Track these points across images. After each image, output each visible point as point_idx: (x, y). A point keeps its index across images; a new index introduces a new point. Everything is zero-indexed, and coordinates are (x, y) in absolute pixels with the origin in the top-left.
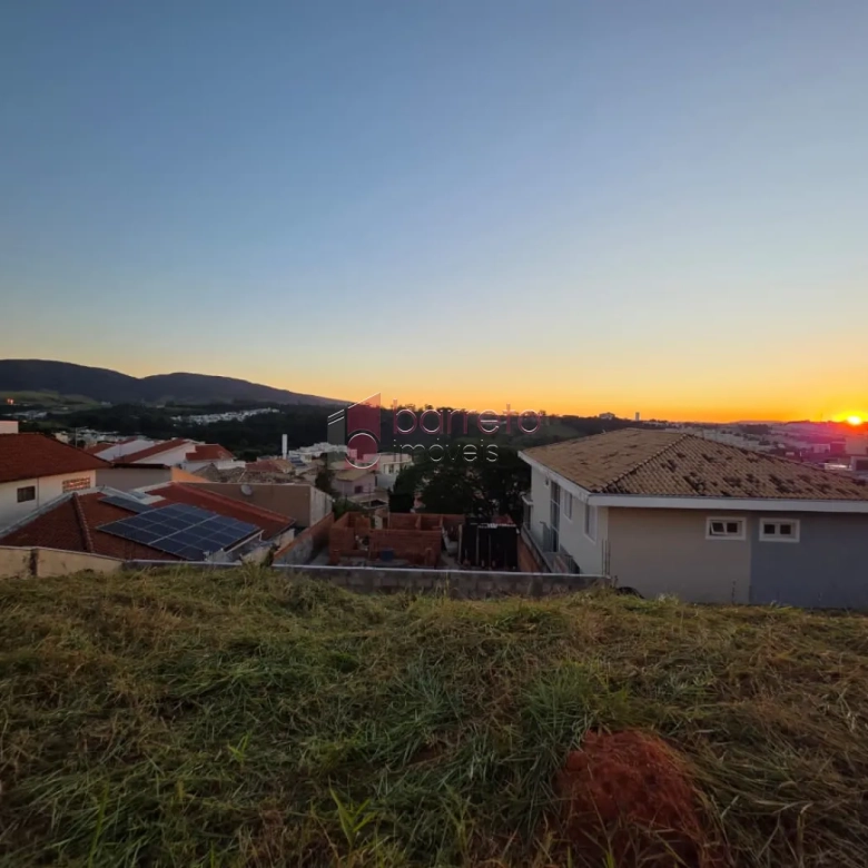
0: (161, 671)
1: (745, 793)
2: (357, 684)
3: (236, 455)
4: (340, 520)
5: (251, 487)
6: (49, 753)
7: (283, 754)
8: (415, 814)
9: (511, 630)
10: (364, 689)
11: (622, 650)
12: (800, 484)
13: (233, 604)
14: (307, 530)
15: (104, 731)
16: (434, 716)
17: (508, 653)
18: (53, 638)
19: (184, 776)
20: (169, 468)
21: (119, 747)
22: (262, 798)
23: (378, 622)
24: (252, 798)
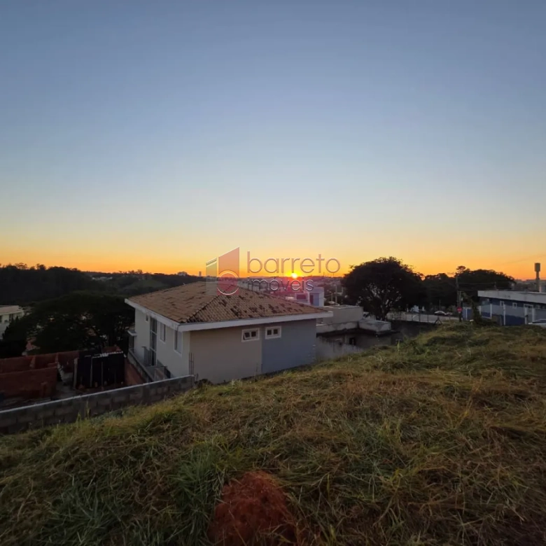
1: (304, 483)
11: (226, 423)
12: (281, 308)
16: (98, 530)
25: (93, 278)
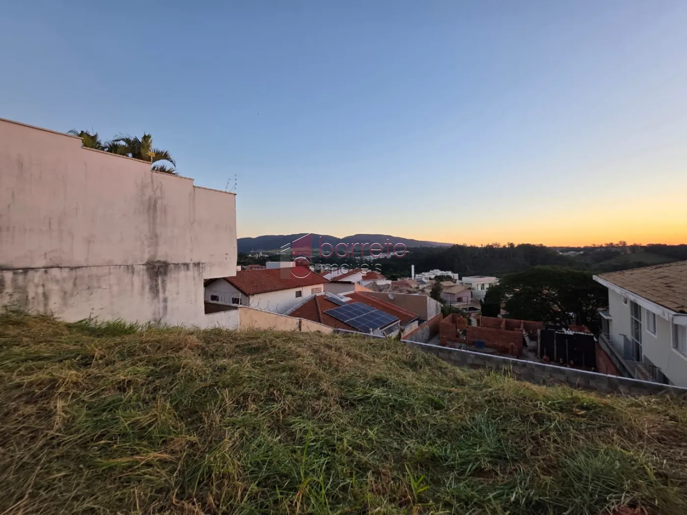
0: (342, 384)
2: (442, 418)
3: (387, 277)
4: (447, 318)
5: (393, 294)
6: (298, 408)
7: (396, 444)
8: (469, 507)
9: (562, 410)
10: (445, 421)
13: (378, 358)
14: (425, 322)
15: (317, 405)
16: (491, 452)
17: (556, 426)
18: (302, 359)
19: (347, 437)
20: (354, 284)
21: (322, 414)
22: (383, 462)
23: (462, 385)
24: (378, 460)
25: (561, 253)
